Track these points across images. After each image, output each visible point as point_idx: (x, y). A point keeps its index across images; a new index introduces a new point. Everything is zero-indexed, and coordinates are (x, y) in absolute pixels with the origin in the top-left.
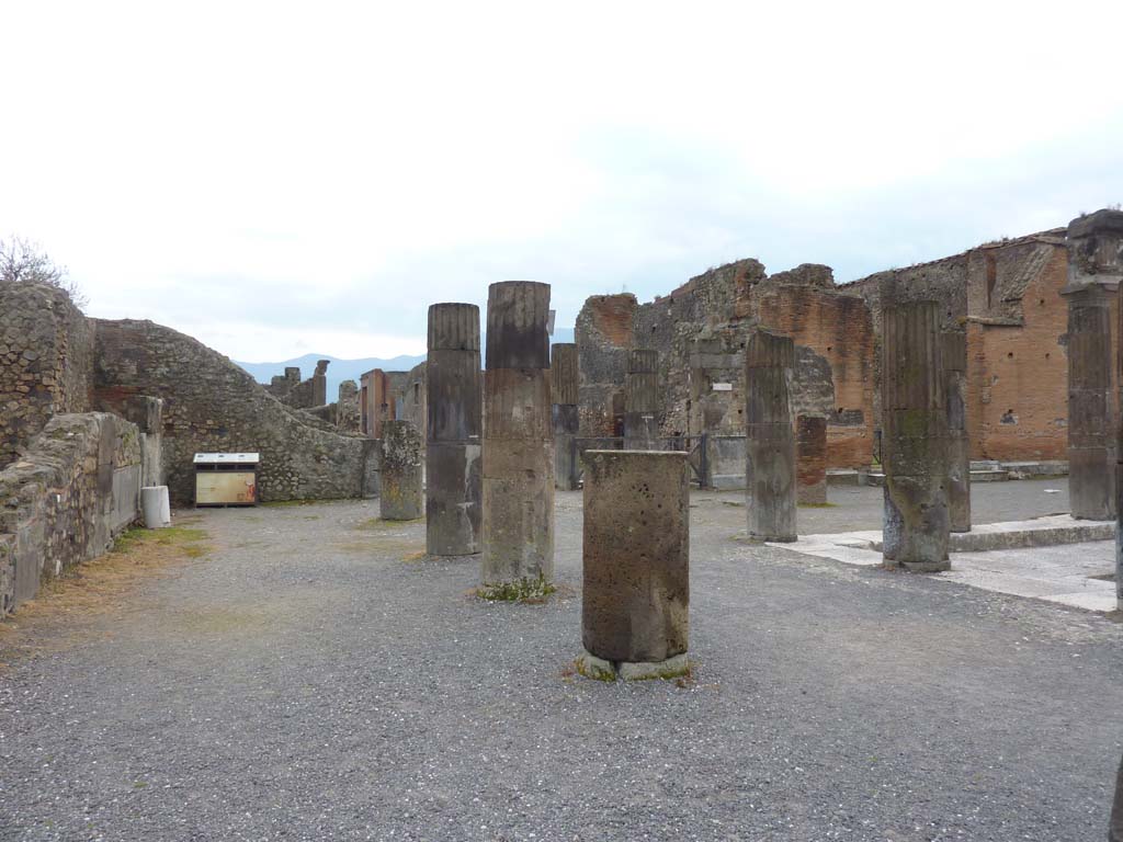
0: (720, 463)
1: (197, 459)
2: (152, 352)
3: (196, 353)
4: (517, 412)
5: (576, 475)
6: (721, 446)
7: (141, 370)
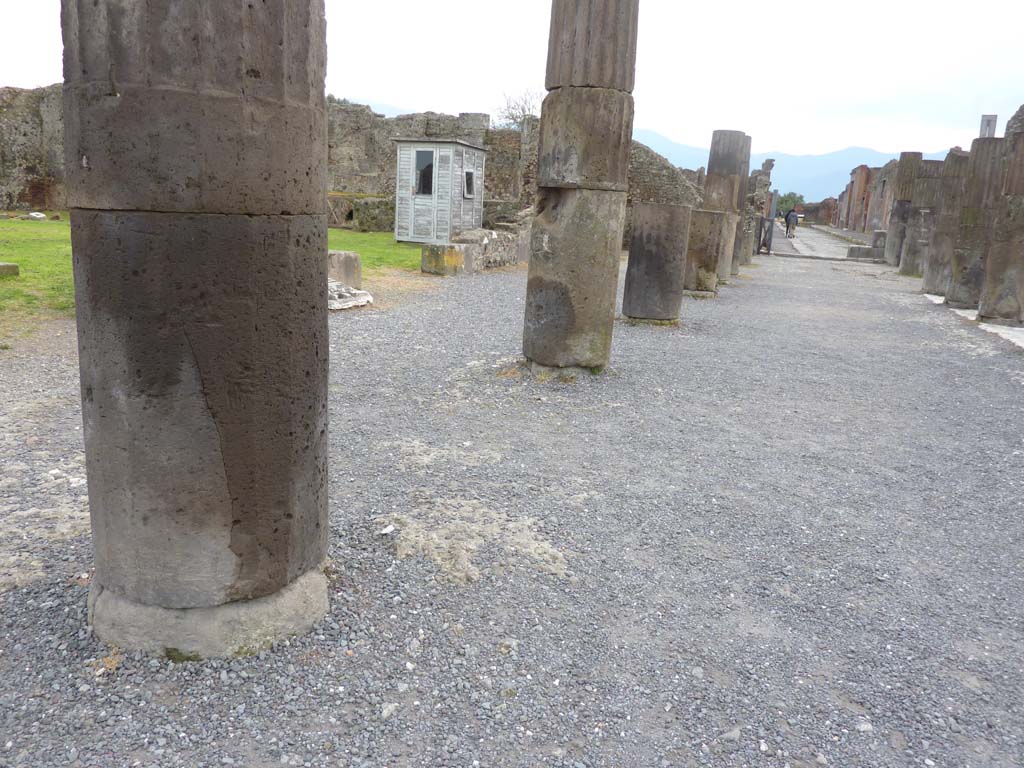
3: (647, 156)
4: (714, 195)
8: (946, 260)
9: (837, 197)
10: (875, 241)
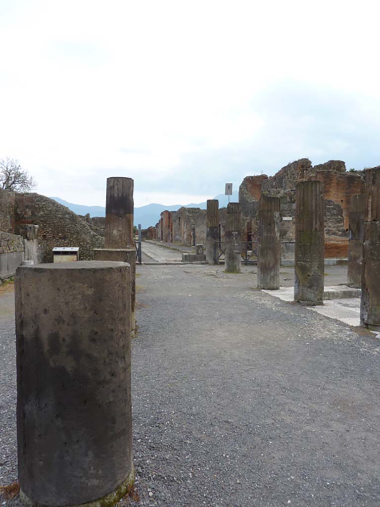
0: (286, 254)
1: (54, 250)
2: (37, 206)
3: (54, 206)
4: (115, 232)
5: (216, 258)
6: (286, 246)
7: (33, 213)
8: (271, 266)
9: (154, 226)
10: (198, 251)
